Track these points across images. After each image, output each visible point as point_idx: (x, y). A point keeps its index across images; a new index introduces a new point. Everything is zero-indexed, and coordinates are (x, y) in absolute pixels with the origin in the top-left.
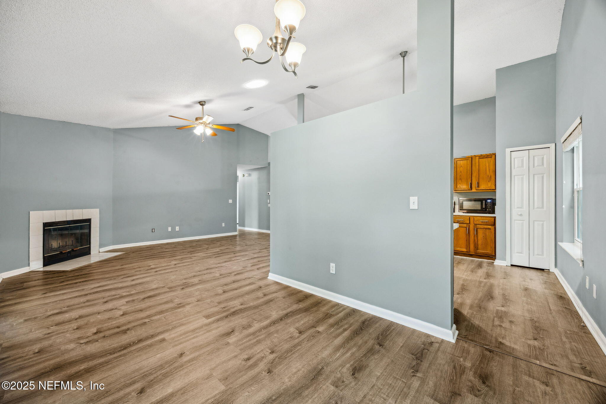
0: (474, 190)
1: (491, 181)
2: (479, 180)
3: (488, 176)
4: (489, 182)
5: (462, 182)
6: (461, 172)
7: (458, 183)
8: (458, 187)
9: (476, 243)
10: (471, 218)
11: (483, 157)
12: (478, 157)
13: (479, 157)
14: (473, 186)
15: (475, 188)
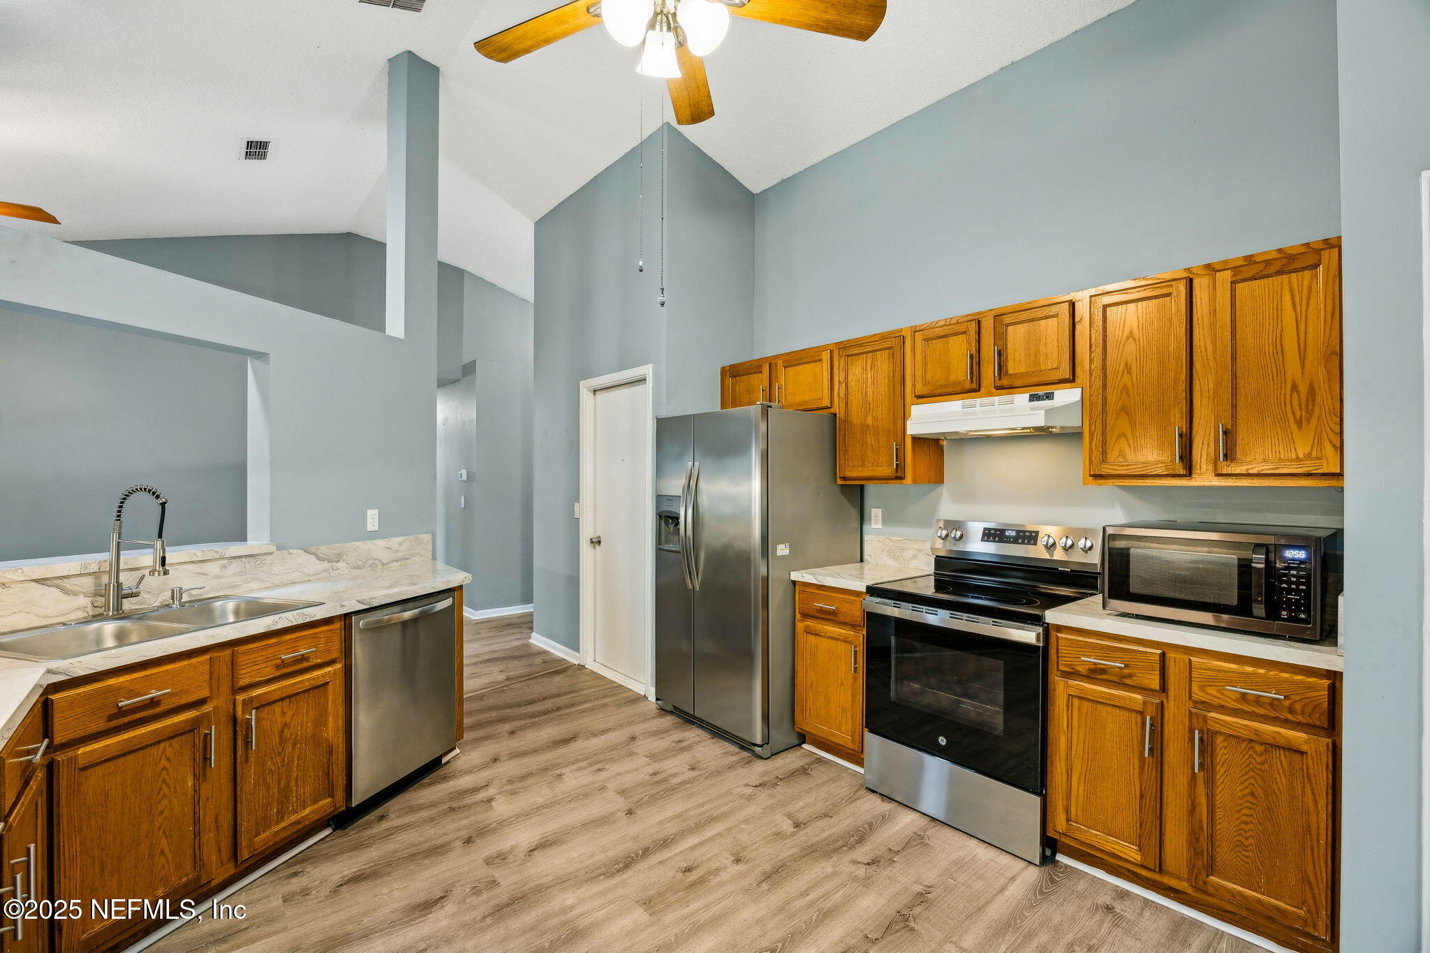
0: (1204, 478)
1: (1314, 421)
2: (1234, 416)
3: (1295, 388)
4: (1299, 424)
5: (1133, 429)
6: (1128, 368)
7: (1114, 438)
8: (1112, 456)
9: (1201, 828)
10: (1171, 655)
11: (1261, 266)
12: (1228, 274)
13: (1236, 269)
14: (1202, 452)
15: (1211, 467)
